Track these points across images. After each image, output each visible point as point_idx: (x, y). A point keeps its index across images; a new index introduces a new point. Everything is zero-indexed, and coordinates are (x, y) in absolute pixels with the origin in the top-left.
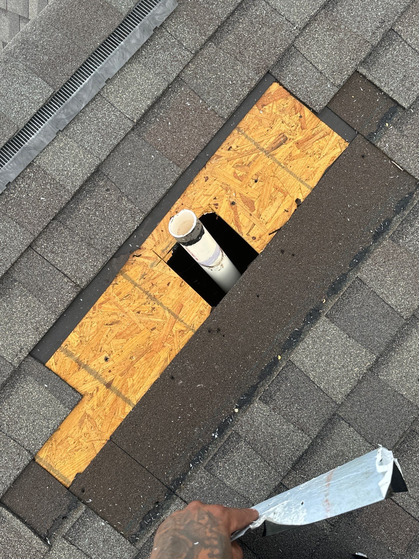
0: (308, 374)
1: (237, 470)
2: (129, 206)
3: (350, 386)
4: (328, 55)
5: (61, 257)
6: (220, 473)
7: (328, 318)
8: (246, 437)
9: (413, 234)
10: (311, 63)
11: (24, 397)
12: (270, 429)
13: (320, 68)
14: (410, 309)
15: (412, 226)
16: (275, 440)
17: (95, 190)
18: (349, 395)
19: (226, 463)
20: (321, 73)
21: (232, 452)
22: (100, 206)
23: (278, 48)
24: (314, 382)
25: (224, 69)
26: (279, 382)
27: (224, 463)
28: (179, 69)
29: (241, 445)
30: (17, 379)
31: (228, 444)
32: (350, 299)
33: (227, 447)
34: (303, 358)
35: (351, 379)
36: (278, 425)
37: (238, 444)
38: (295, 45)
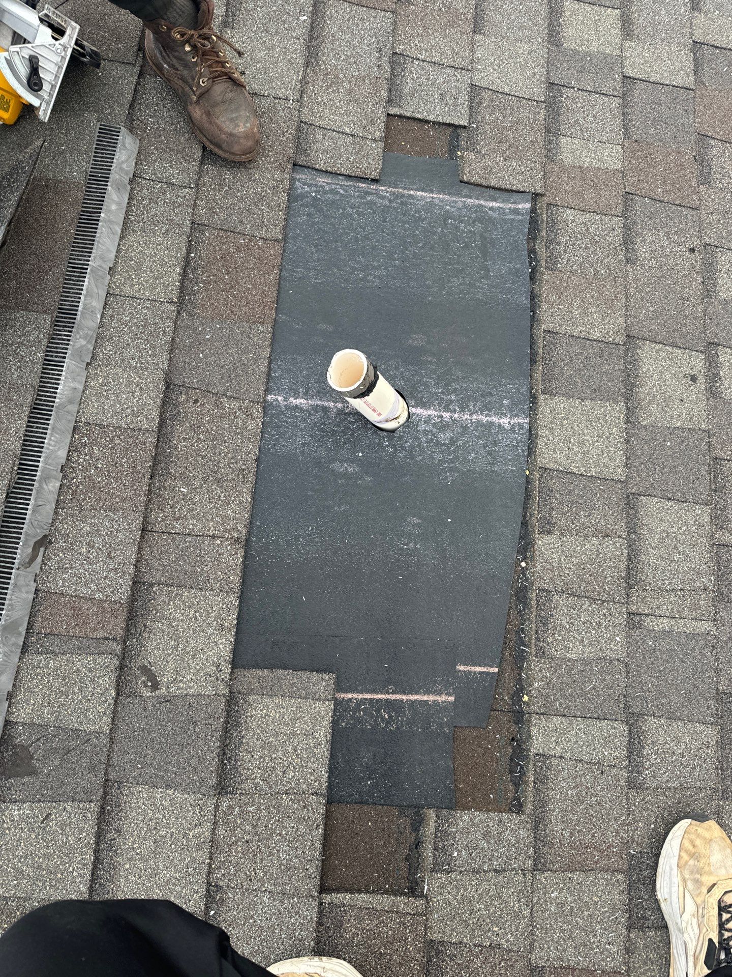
0: (570, 470)
1: (572, 634)
2: (235, 405)
3: (622, 452)
4: (347, 113)
5: (192, 518)
6: (556, 650)
7: (546, 394)
8: (556, 587)
9: (565, 251)
10: (334, 131)
11: (262, 727)
12: (573, 559)
13: (348, 130)
14: (619, 331)
15: (558, 244)
16: (589, 568)
17: (179, 411)
18: (627, 464)
19: (555, 634)
20: (352, 135)
21: (552, 615)
22: (200, 427)
23: (286, 132)
24: (581, 475)
25: (241, 186)
26: (546, 500)
27: (553, 634)
28: (188, 213)
29: (556, 601)
30: (237, 711)
31: (541, 609)
32: (553, 359)
33: (543, 614)
34: (552, 455)
35: (617, 445)
36: (579, 548)
37: (552, 602)
38: (303, 120)
